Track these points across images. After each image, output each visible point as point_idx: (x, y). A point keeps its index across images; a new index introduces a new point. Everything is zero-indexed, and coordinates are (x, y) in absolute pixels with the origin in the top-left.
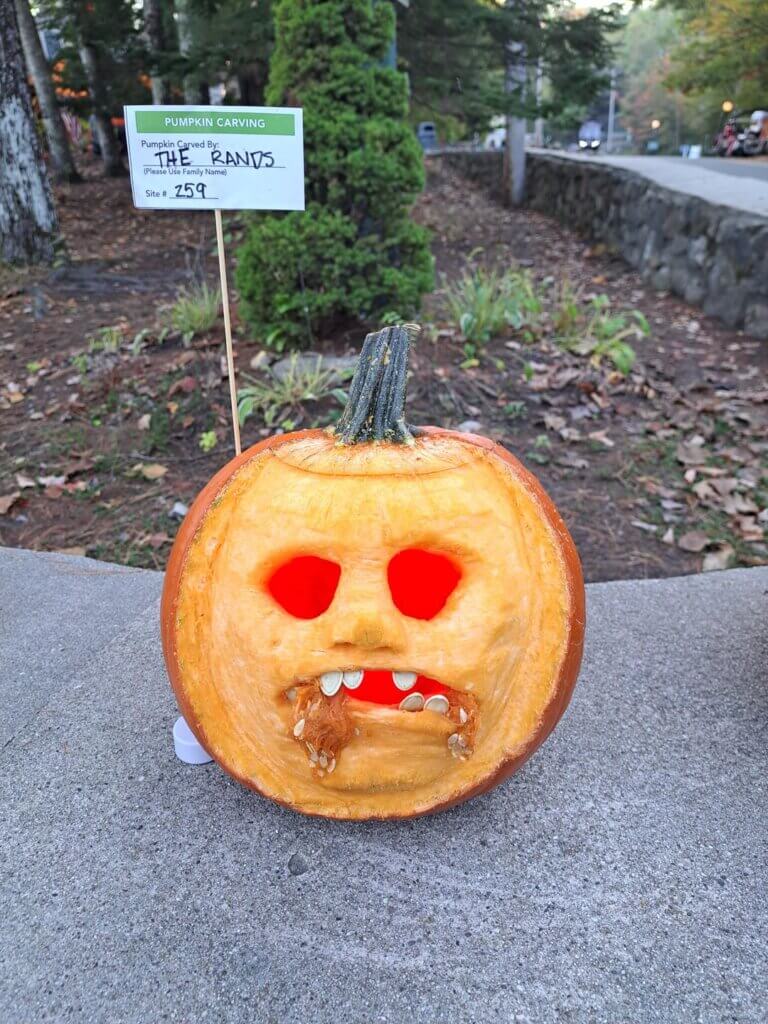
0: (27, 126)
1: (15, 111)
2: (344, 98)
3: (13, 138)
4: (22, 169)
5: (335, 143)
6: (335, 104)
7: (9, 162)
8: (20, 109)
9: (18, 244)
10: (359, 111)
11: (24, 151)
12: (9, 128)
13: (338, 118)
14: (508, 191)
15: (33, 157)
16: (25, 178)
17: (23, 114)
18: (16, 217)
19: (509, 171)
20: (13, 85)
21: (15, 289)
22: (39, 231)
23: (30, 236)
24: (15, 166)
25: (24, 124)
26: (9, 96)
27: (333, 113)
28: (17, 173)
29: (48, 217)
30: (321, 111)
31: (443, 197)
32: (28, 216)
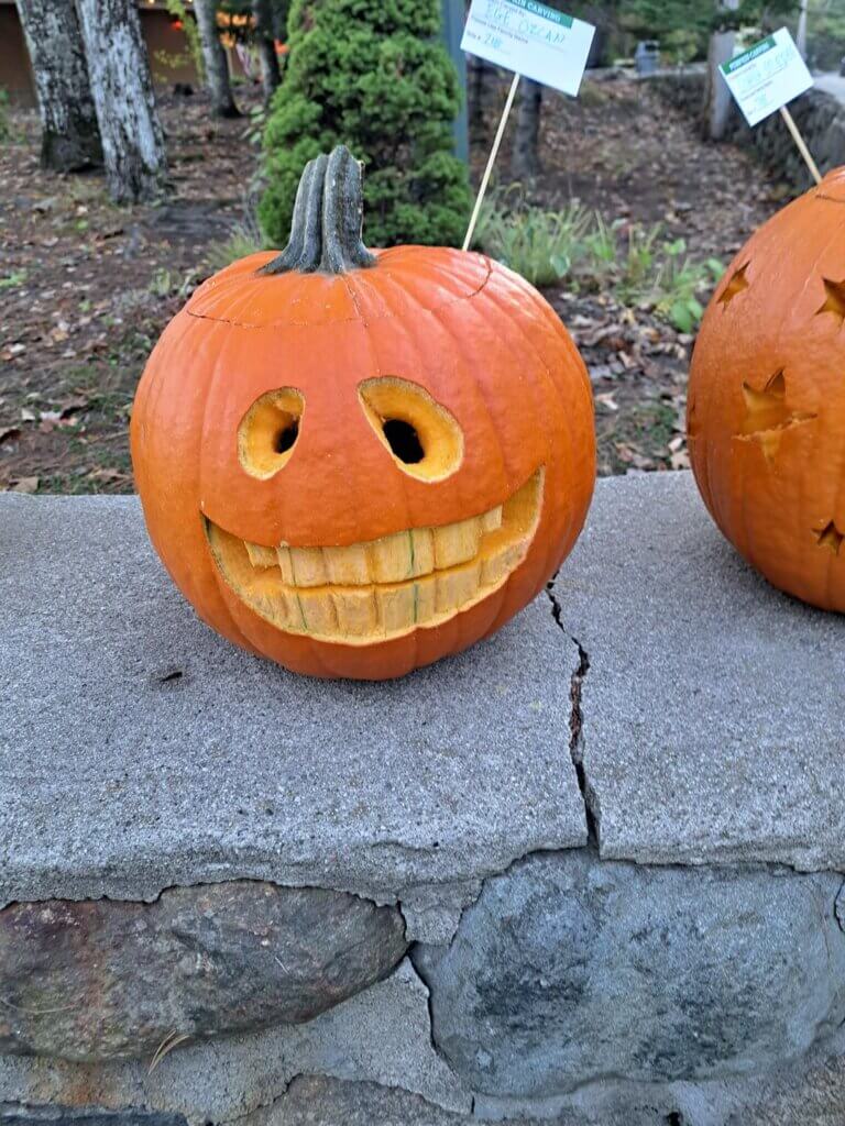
0: (135, 56)
1: (123, 39)
2: (361, 16)
3: (121, 68)
4: (129, 102)
5: (347, 66)
6: (352, 22)
7: (116, 94)
8: (129, 37)
9: (124, 182)
10: (378, 28)
11: (131, 82)
12: (117, 58)
13: (351, 38)
14: (708, 122)
15: (140, 89)
16: (132, 111)
17: (132, 42)
18: (123, 154)
19: (710, 98)
20: (121, 11)
21: (115, 228)
22: (145, 170)
23: (136, 174)
24: (122, 99)
25: (131, 53)
26: (118, 23)
27: (347, 32)
28: (124, 106)
29: (155, 153)
30: (334, 32)
31: (636, 130)
32: (135, 152)
